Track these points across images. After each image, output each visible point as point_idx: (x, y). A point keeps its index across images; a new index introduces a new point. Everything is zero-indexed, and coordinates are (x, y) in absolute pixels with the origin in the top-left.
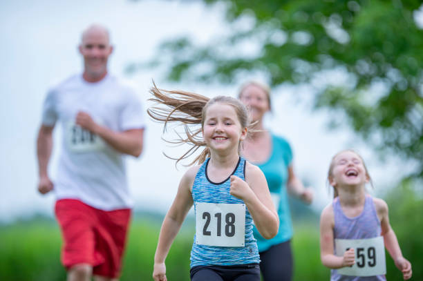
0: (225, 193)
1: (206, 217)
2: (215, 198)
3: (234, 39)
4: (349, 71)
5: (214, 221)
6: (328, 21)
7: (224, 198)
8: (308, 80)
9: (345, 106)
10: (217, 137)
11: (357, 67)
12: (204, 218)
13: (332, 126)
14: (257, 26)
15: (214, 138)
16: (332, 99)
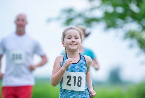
0: (78, 68)
1: (69, 78)
2: (74, 70)
3: (92, 9)
4: (139, 23)
5: (73, 79)
6: (130, 3)
7: (78, 70)
8: (122, 27)
9: (137, 38)
10: (72, 44)
11: (142, 22)
12: (68, 78)
13: (131, 46)
14: (102, 4)
15: (71, 45)
16: (131, 35)
